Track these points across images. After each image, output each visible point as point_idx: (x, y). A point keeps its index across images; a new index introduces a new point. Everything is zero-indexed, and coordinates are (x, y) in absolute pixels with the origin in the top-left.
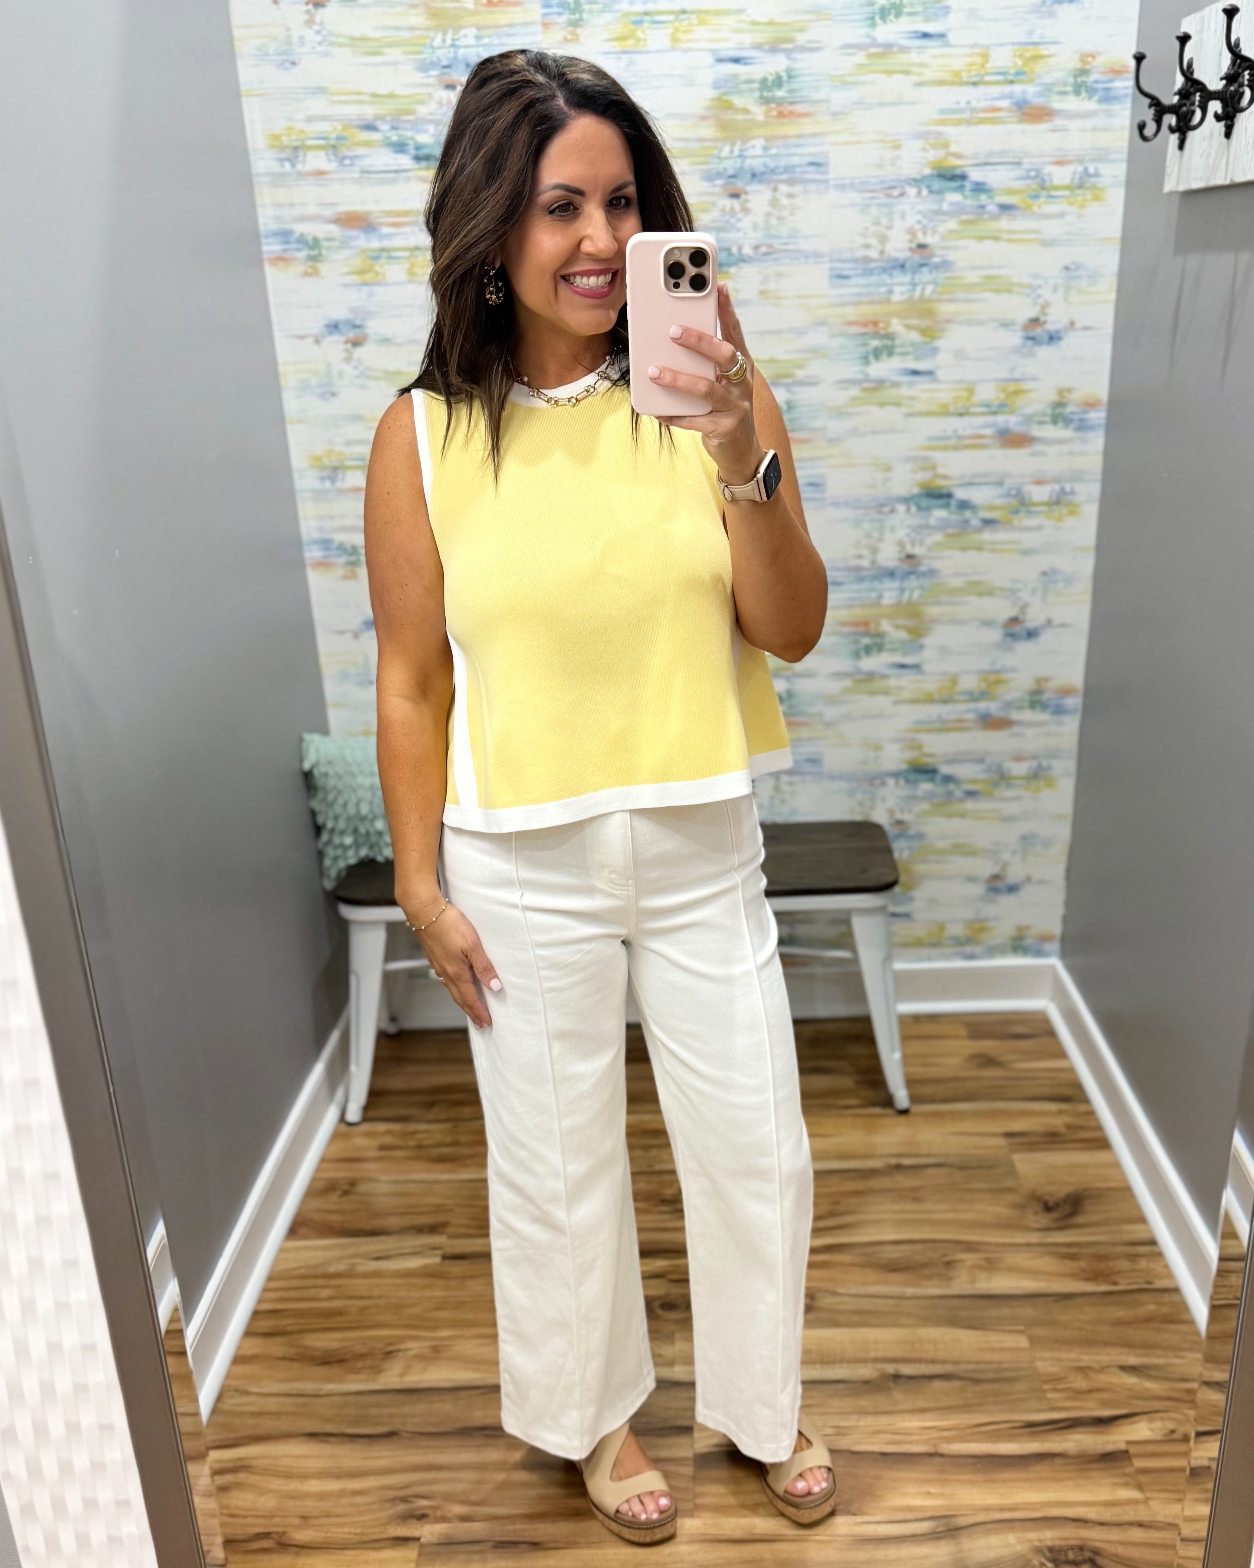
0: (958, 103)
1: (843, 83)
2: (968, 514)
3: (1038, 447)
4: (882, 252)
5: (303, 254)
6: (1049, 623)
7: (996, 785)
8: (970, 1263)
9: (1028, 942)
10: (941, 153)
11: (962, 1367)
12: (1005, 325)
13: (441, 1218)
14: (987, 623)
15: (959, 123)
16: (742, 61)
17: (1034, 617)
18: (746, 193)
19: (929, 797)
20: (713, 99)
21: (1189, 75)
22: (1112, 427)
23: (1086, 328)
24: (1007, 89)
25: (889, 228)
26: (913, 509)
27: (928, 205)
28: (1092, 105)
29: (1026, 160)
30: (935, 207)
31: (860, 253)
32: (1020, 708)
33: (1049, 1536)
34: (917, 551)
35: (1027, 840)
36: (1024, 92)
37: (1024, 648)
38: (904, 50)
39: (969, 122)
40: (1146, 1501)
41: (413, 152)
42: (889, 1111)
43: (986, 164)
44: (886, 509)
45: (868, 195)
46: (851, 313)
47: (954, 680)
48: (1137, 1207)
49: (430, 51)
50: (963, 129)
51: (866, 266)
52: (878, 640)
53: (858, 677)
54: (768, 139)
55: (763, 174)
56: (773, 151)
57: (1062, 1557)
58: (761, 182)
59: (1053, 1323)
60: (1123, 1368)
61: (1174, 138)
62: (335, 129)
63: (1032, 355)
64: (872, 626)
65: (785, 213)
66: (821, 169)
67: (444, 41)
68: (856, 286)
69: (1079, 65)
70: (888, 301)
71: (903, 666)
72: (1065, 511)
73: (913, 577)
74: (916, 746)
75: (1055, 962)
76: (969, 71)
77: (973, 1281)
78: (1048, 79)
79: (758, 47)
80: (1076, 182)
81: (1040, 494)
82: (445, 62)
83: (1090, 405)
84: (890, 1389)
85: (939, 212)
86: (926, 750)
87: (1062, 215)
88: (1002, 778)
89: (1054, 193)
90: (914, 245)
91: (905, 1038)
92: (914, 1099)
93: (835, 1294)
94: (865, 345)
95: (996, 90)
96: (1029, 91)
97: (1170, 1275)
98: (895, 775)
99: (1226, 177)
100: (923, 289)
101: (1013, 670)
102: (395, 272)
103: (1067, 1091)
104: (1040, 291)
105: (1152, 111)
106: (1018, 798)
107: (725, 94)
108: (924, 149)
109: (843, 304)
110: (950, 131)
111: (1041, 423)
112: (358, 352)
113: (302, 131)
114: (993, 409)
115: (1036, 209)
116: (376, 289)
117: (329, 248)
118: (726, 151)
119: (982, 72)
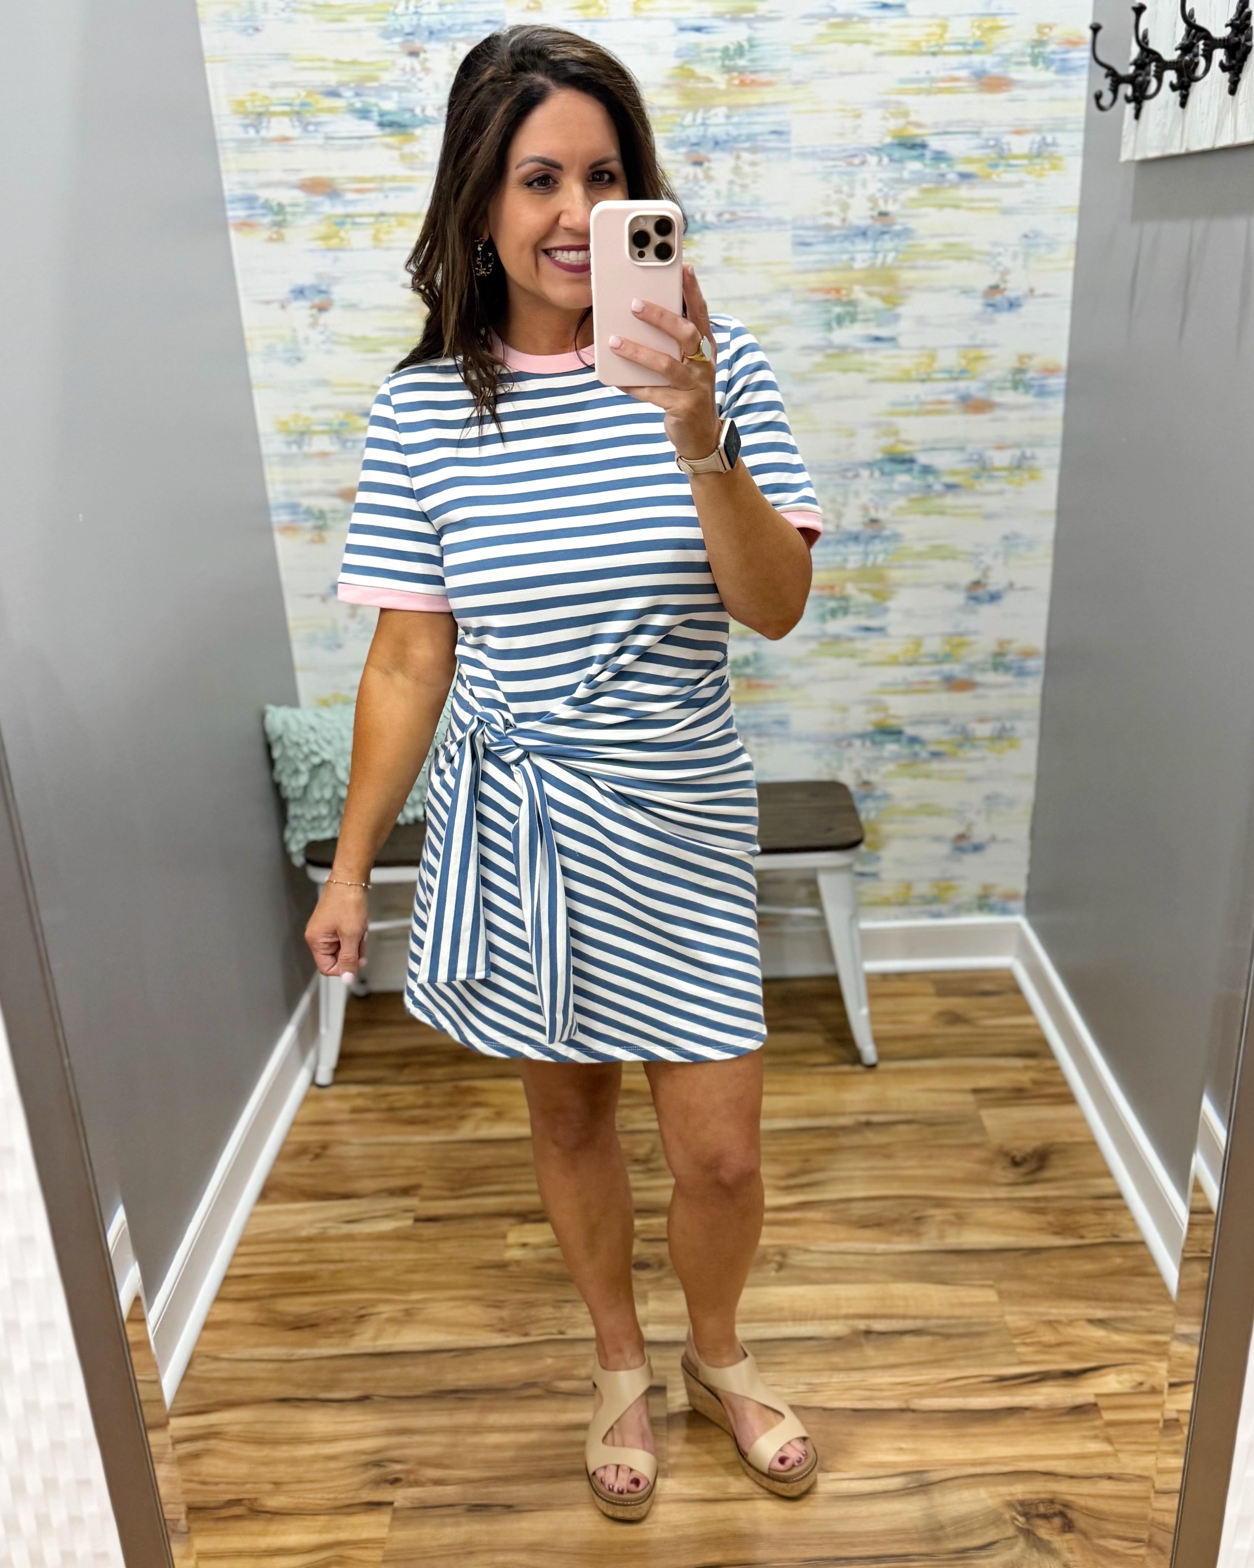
0: (918, 72)
1: (805, 53)
2: (931, 479)
3: (998, 413)
4: (844, 220)
5: (267, 220)
6: (1011, 585)
7: (960, 745)
8: (938, 1219)
9: (993, 900)
10: (902, 122)
11: (933, 1322)
12: (966, 292)
13: (413, 1180)
14: (950, 587)
15: (919, 92)
16: (704, 30)
17: (996, 581)
18: (709, 161)
19: (895, 758)
20: (676, 68)
21: (1144, 44)
22: (1070, 393)
23: (1045, 295)
24: (965, 59)
25: (851, 196)
26: (877, 474)
27: (889, 174)
28: (1048, 75)
29: (986, 130)
30: (895, 175)
31: (823, 221)
32: (984, 670)
33: (1020, 1490)
34: (881, 515)
35: (992, 799)
36: (983, 62)
37: (987, 610)
38: (864, 20)
39: (929, 92)
40: (1115, 1454)
41: (375, 119)
42: (859, 1068)
43: (946, 133)
44: (850, 474)
45: (830, 163)
46: (813, 280)
47: (918, 642)
48: (1103, 1161)
49: (393, 18)
50: (922, 98)
51: (828, 233)
52: (843, 603)
53: (825, 640)
54: (730, 107)
55: (726, 142)
56: (735, 119)
57: (1034, 1512)
58: (723, 150)
59: (1022, 1277)
60: (1091, 1321)
61: (1130, 108)
62: (299, 95)
63: (992, 322)
64: (837, 589)
65: (748, 181)
66: (784, 137)
67: (407, 7)
68: (819, 253)
69: (1036, 36)
70: (850, 268)
71: (868, 629)
72: (1026, 475)
73: (877, 541)
74: (881, 707)
75: (1021, 920)
76: (928, 41)
77: (941, 1237)
78: (1006, 50)
79: (719, 16)
80: (1035, 151)
81: (1001, 459)
82: (408, 30)
83: (1050, 371)
84: (860, 1345)
85: (900, 181)
86: (892, 711)
87: (1020, 184)
88: (966, 739)
89: (1013, 162)
90: (875, 213)
91: (873, 996)
92: (882, 1056)
93: (806, 1251)
94: (828, 311)
95: (954, 60)
96: (987, 61)
97: (1136, 1228)
98: (862, 736)
99: (1181, 146)
100: (885, 257)
101: (976, 632)
102: (360, 238)
103: (1033, 1047)
104: (1000, 259)
105: (1108, 81)
106: (983, 759)
108: (885, 118)
109: (806, 272)
110: (910, 101)
111: (1002, 389)
112: (324, 317)
113: (266, 98)
114: (955, 375)
115: (994, 177)
116: (341, 255)
117: (294, 214)
118: (688, 119)
119: (941, 42)
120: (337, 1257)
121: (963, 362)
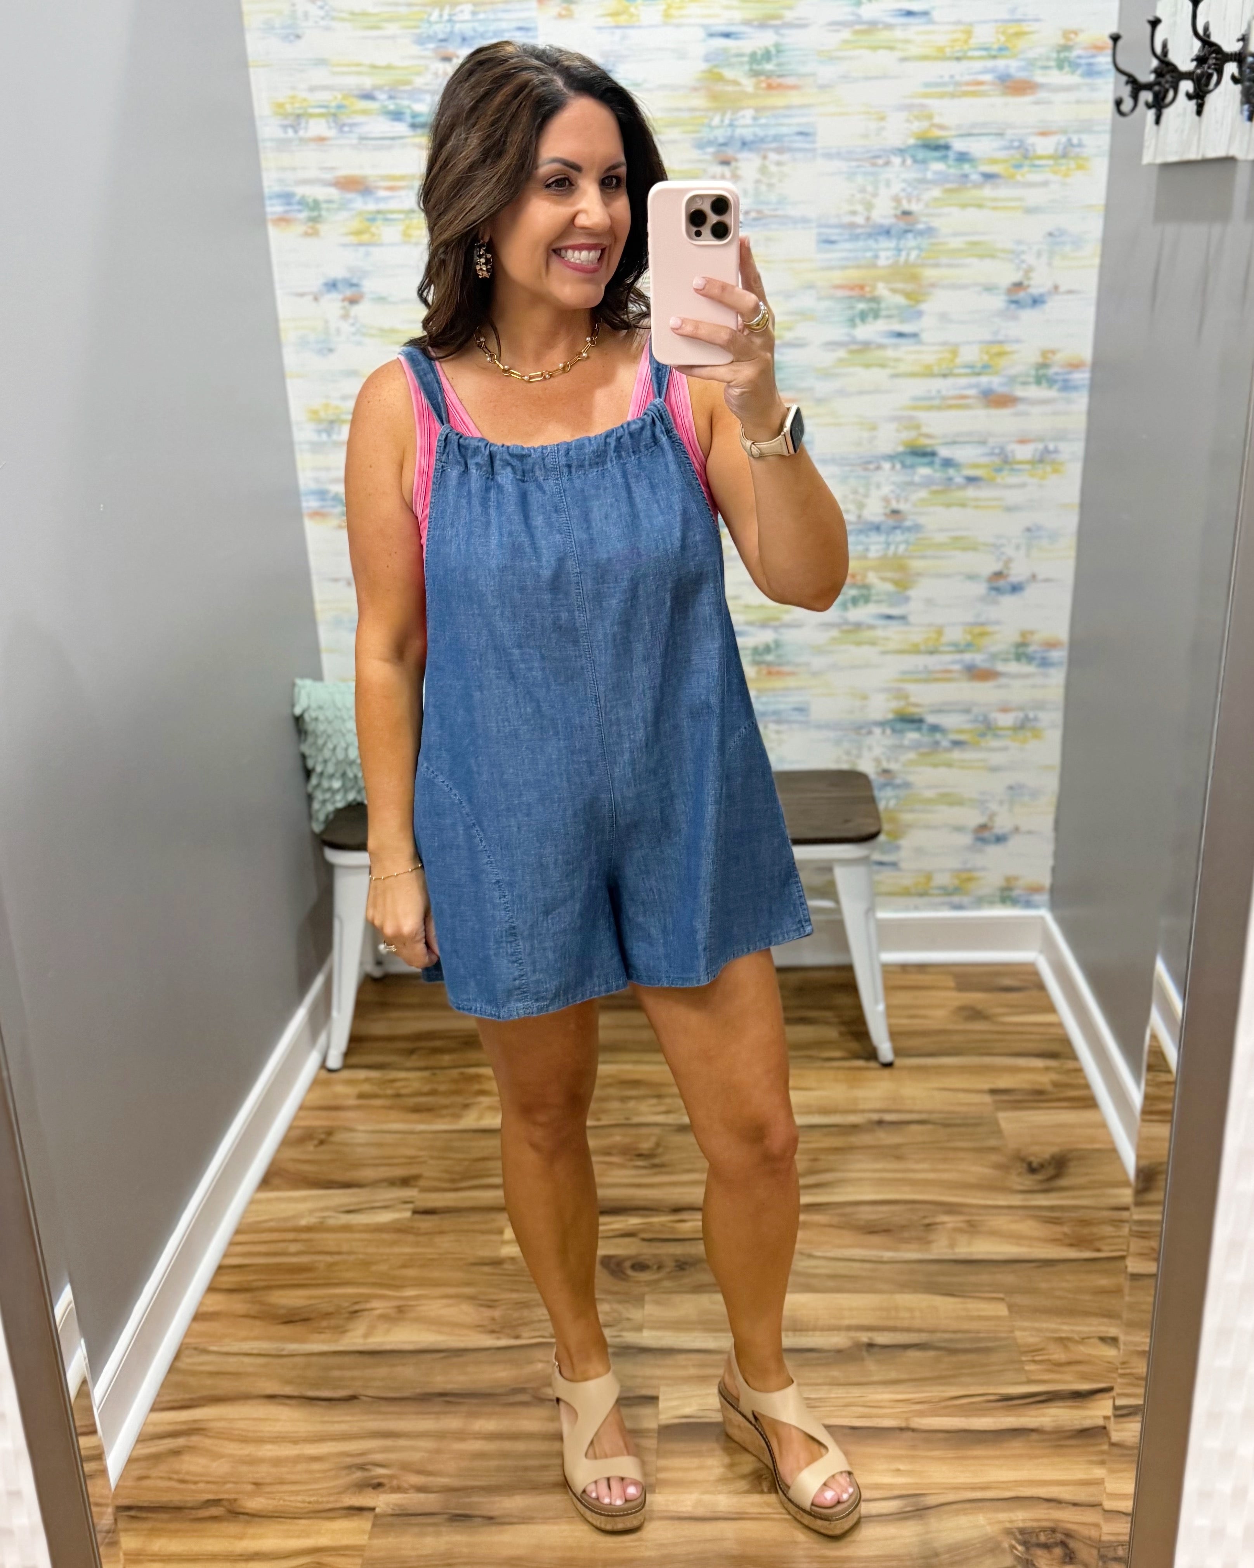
0: (941, 77)
1: (829, 57)
2: (951, 472)
3: (1021, 407)
4: (868, 219)
5: (304, 215)
6: (1034, 577)
7: (983, 735)
8: (950, 1226)
9: (1015, 893)
10: (925, 124)
12: (989, 289)
13: (413, 1171)
14: (972, 577)
15: (942, 96)
16: (733, 36)
17: (1018, 572)
18: (737, 161)
19: (915, 746)
20: (704, 72)
21: (1161, 57)
22: (1094, 387)
23: (1070, 292)
24: (990, 64)
25: (875, 195)
26: (898, 466)
27: (912, 174)
28: (1074, 79)
29: (1009, 133)
30: (919, 175)
31: (847, 219)
32: (1006, 660)
33: (1020, 1517)
34: (902, 506)
35: (1014, 790)
36: (1007, 67)
37: (1008, 601)
38: (889, 27)
39: (953, 96)
41: (409, 119)
42: (873, 1064)
43: (970, 135)
44: (872, 466)
45: (854, 164)
46: (837, 277)
47: (940, 632)
48: (1123, 1170)
49: (427, 25)
50: (946, 102)
51: (852, 232)
52: (863, 592)
53: (845, 628)
54: (757, 110)
55: (753, 142)
56: (763, 121)
57: (1034, 1541)
58: (751, 150)
59: (1033, 1291)
60: (1103, 1340)
61: (1151, 114)
62: (336, 98)
63: (1015, 318)
64: (857, 578)
65: (774, 180)
66: (809, 138)
67: (441, 16)
68: (843, 251)
69: (1062, 42)
70: (874, 266)
71: (889, 617)
72: (1049, 469)
73: (898, 532)
74: (901, 695)
75: (1045, 914)
76: (952, 47)
77: (953, 1245)
78: (1031, 54)
79: (747, 23)
80: (1060, 152)
81: (1024, 452)
82: (443, 35)
83: (1076, 366)
84: (861, 1359)
85: (923, 181)
86: (913, 700)
87: (1045, 184)
88: (988, 728)
89: (1037, 162)
90: (899, 212)
91: (889, 989)
92: (897, 1052)
93: (811, 1257)
94: (852, 308)
95: (979, 65)
96: (1012, 66)
98: (882, 724)
99: (1198, 153)
100: (908, 255)
101: (997, 623)
102: (389, 233)
103: (1055, 1047)
104: (1023, 257)
105: (1129, 88)
106: (1005, 749)
107: (716, 66)
108: (908, 121)
109: (830, 268)
110: (934, 104)
111: (1025, 383)
112: (355, 310)
113: (305, 100)
114: (976, 371)
115: (1019, 178)
116: (372, 249)
117: (328, 210)
118: (716, 121)
119: (966, 47)
120: (334, 1249)
121: (986, 357)
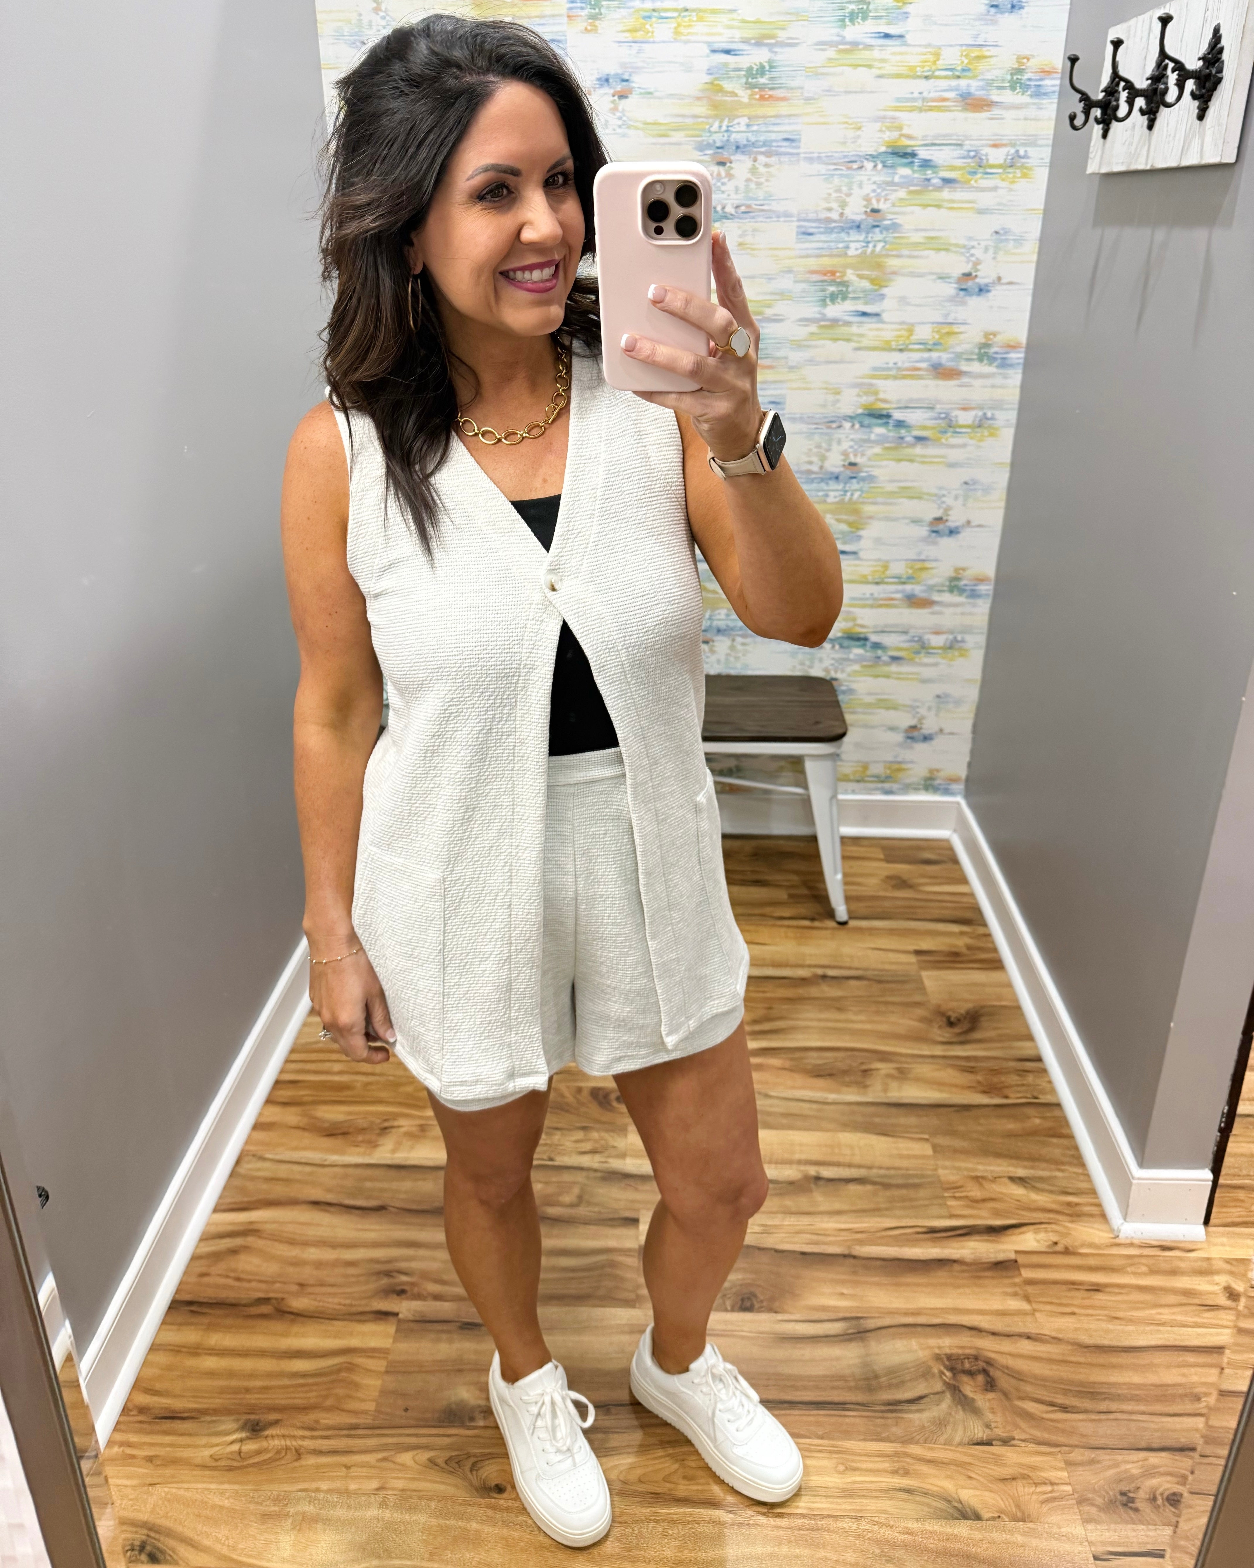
0: (912, 93)
1: (815, 73)
2: (903, 432)
3: (965, 380)
4: (842, 215)
6: (968, 523)
7: (917, 652)
8: (884, 1072)
9: (937, 782)
10: (896, 134)
12: (942, 278)
14: (915, 521)
15: (911, 110)
16: (733, 53)
17: (955, 519)
18: (731, 162)
20: (706, 83)
22: (1028, 366)
23: (1011, 283)
24: (954, 83)
25: (849, 195)
26: (857, 426)
27: (882, 177)
28: (1024, 99)
29: (967, 143)
30: (888, 179)
31: (824, 215)
32: (940, 591)
34: (859, 460)
35: (941, 699)
36: (969, 86)
37: (946, 542)
38: (868, 47)
39: (920, 110)
40: (1033, 1313)
43: (934, 144)
44: (834, 425)
45: (832, 167)
46: (814, 263)
47: (886, 566)
48: (1026, 1026)
50: (915, 115)
51: (827, 225)
54: (751, 118)
55: (745, 146)
56: (755, 128)
57: (959, 1366)
58: (743, 153)
59: (953, 1133)
60: (1012, 1179)
61: (1099, 128)
63: (964, 303)
65: (762, 180)
66: (794, 144)
68: (819, 242)
69: (1015, 65)
70: (845, 255)
72: (986, 433)
73: (854, 481)
74: (851, 618)
75: (960, 800)
76: (922, 67)
77: (885, 1090)
78: (989, 76)
79: (746, 41)
80: (1008, 161)
81: (965, 418)
83: (1012, 347)
84: (810, 1190)
85: (892, 183)
86: (859, 621)
87: (995, 189)
88: (923, 647)
89: (989, 170)
90: (868, 210)
93: (768, 1096)
94: (824, 290)
95: (944, 84)
96: (972, 85)
99: (1146, 163)
100: (875, 246)
101: (936, 560)
104: (973, 251)
105: (1081, 104)
106: (935, 664)
107: (717, 79)
108: (881, 131)
109: (807, 256)
110: (904, 116)
111: (969, 360)
114: (929, 347)
115: (973, 183)
118: (715, 127)
119: (934, 68)
121: (937, 336)
